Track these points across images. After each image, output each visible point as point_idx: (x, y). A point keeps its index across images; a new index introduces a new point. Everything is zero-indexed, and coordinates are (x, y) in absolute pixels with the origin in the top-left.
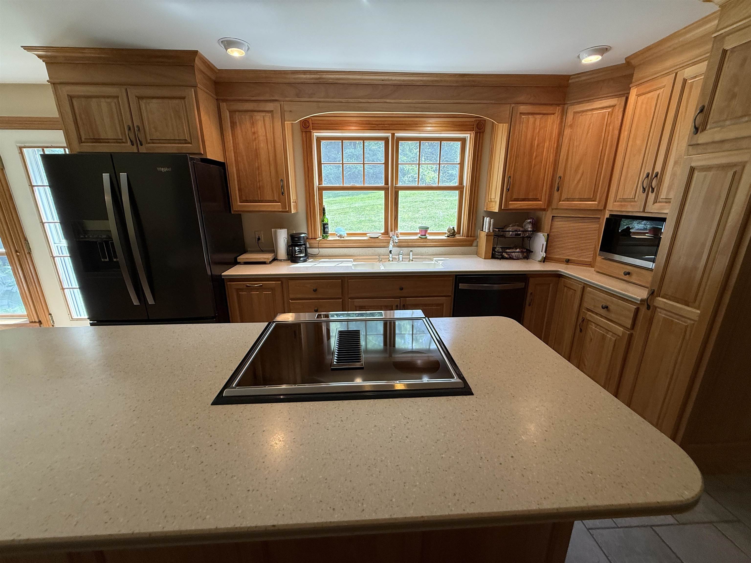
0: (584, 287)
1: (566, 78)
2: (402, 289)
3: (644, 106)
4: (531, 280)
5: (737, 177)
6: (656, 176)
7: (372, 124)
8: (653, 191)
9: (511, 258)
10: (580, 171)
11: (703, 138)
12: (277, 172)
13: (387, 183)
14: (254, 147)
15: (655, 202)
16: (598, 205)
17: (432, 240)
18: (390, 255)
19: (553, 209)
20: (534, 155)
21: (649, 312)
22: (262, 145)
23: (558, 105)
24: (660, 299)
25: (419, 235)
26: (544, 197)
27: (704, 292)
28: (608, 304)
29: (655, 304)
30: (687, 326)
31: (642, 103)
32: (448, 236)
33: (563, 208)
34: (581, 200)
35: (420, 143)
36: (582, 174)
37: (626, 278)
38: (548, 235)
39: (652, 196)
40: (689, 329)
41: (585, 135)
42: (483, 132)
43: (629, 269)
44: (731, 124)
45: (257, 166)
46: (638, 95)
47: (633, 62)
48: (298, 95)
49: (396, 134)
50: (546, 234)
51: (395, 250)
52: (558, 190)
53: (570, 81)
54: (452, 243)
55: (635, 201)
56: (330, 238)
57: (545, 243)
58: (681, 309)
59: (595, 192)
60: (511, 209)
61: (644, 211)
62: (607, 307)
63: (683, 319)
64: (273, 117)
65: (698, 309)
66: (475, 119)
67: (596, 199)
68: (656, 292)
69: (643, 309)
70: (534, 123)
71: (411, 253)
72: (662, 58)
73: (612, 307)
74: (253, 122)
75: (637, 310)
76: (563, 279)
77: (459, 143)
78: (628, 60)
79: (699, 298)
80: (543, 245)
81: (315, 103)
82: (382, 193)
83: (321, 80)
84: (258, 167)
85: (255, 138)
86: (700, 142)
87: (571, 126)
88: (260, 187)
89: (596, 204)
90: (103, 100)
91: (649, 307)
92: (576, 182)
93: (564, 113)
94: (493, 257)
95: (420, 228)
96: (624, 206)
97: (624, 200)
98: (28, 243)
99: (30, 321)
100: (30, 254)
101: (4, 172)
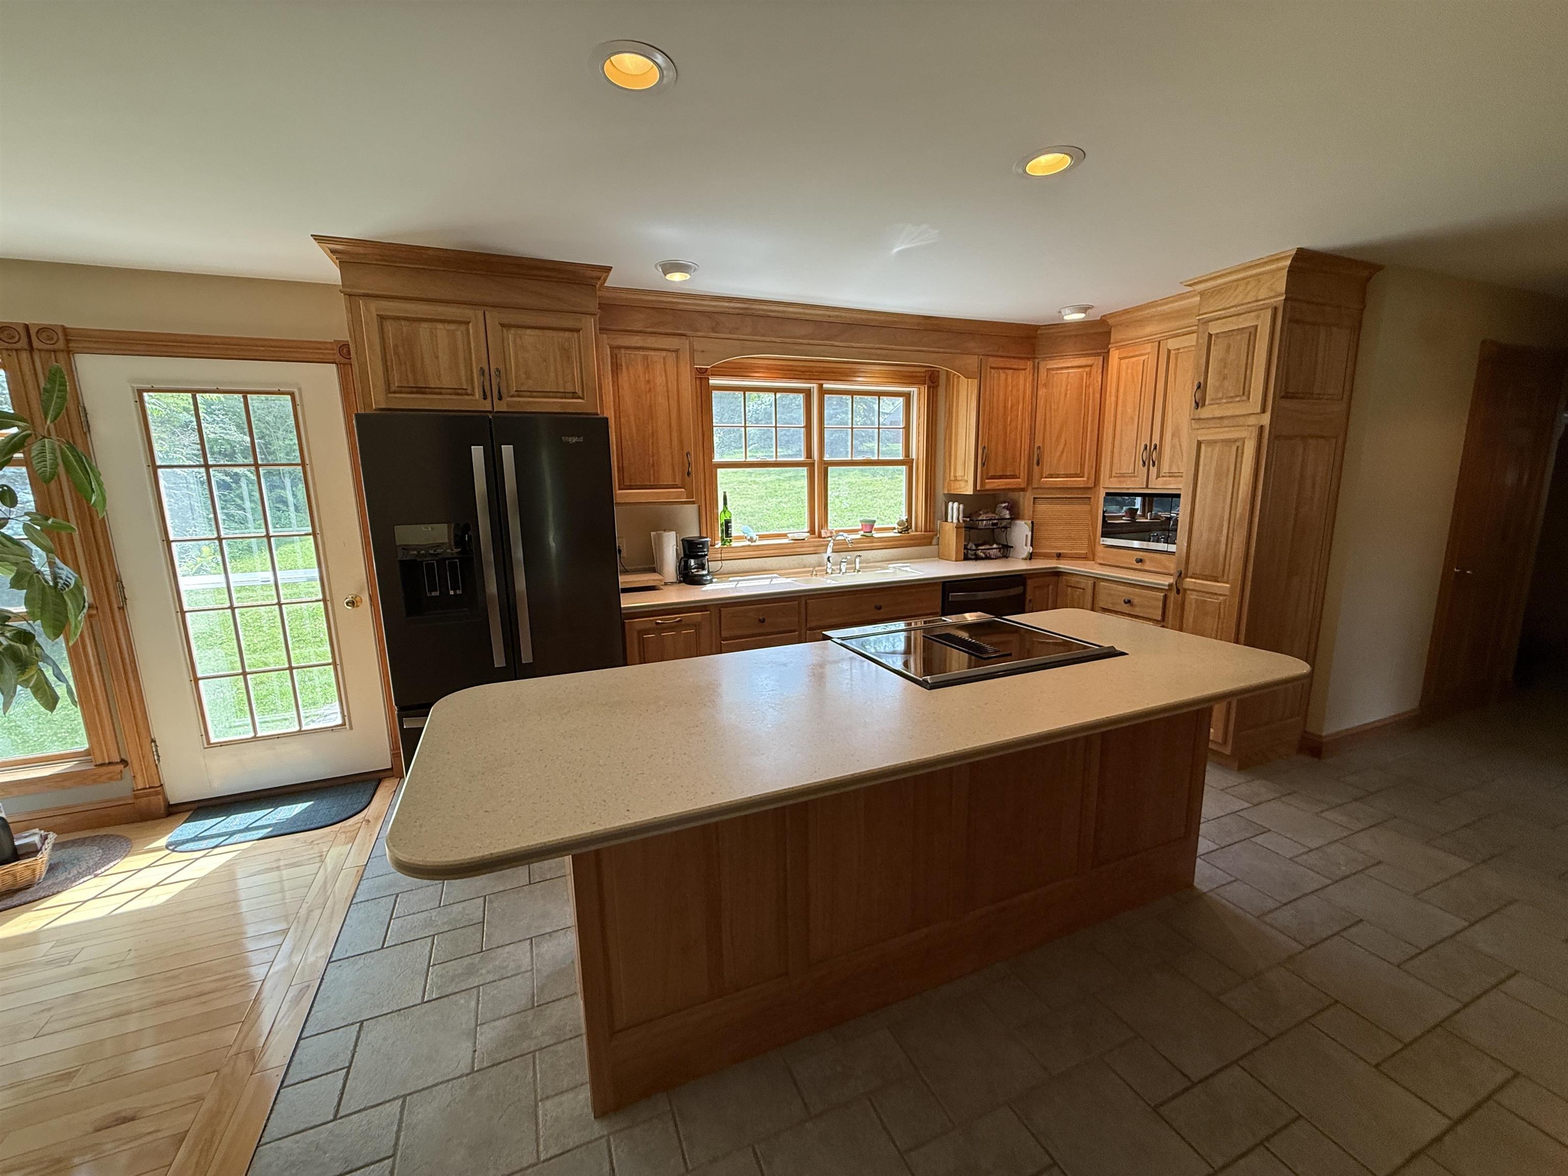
0: (1095, 583)
1: (1036, 328)
2: (879, 608)
3: (1129, 371)
4: (1029, 582)
5: (1240, 451)
6: (1155, 448)
7: (796, 371)
8: (1154, 465)
9: (988, 558)
10: (1063, 441)
11: (1205, 413)
12: (681, 442)
13: (809, 454)
14: (648, 402)
15: (1158, 477)
16: (1087, 482)
17: (881, 539)
18: (829, 565)
19: (1033, 489)
20: (1009, 419)
21: (1180, 597)
22: (661, 400)
23: (1029, 359)
24: (1188, 580)
25: (862, 533)
26: (1023, 474)
27: (1230, 565)
28: (1131, 597)
29: (1186, 587)
30: (1220, 603)
31: (1127, 368)
32: (899, 532)
33: (1046, 486)
34: (1067, 476)
35: (852, 398)
36: (1065, 444)
37: (1139, 566)
38: (1032, 523)
39: (1153, 470)
40: (1222, 606)
41: (1062, 397)
42: (938, 386)
43: (1140, 555)
44: (1227, 402)
45: (650, 432)
46: (1121, 359)
47: (1110, 321)
48: (714, 330)
49: (824, 386)
50: (1030, 522)
51: (834, 557)
52: (1038, 464)
53: (1039, 332)
54: (907, 542)
55: (1135, 477)
56: (734, 544)
57: (1030, 534)
58: (1212, 586)
59: (1082, 466)
60: (988, 490)
61: (1147, 487)
62: (1129, 602)
63: (1215, 597)
64: (677, 357)
65: (1227, 583)
66: (927, 369)
67: (1084, 474)
68: (1183, 572)
69: (1172, 595)
70: (1006, 379)
71: (858, 560)
72: (1141, 322)
73: (1136, 601)
74: (648, 365)
75: (1165, 597)
76: (1065, 577)
77: (900, 401)
78: (1103, 318)
79: (1226, 571)
80: (1027, 536)
81: (738, 341)
82: (804, 471)
83: (749, 311)
84: (653, 433)
85: (650, 389)
86: (1202, 417)
87: (1045, 385)
88: (653, 465)
89: (1084, 481)
90: (440, 326)
91: (1178, 592)
92: (1058, 454)
93: (1036, 369)
94: (966, 558)
95: (861, 521)
96: (1123, 482)
97: (1123, 476)
98: (123, 588)
99: (98, 763)
100: (124, 612)
101: (89, 439)
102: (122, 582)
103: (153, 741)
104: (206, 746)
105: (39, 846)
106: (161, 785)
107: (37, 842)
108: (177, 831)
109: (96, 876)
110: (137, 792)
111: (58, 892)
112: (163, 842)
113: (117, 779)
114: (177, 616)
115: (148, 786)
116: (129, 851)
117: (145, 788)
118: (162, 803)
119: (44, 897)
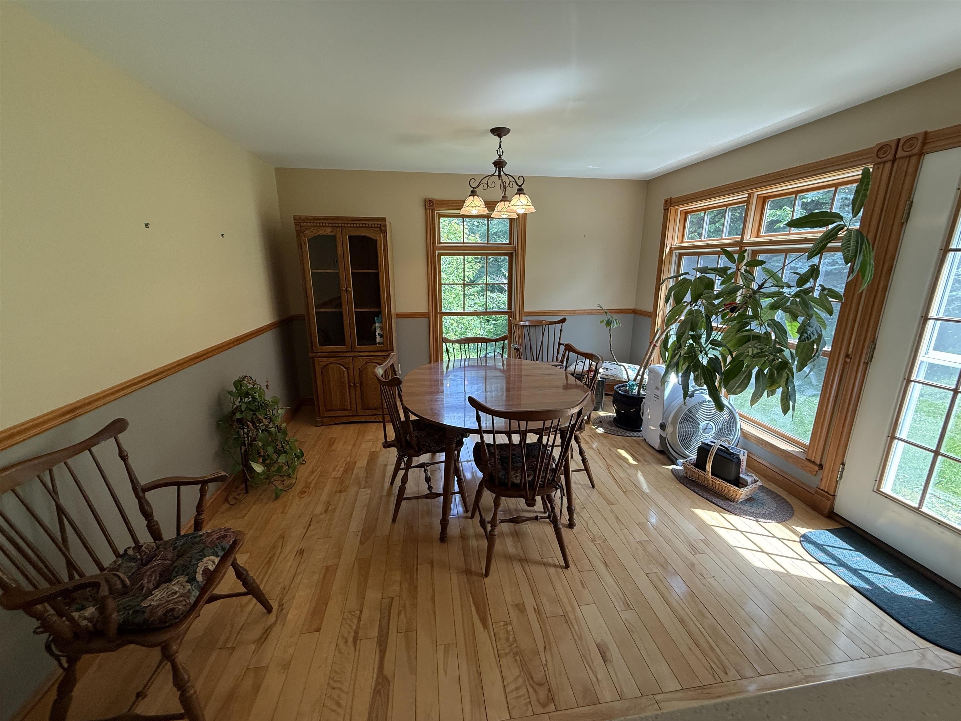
98: (875, 348)
99: (808, 458)
100: (867, 366)
101: (903, 229)
102: (875, 344)
103: (843, 464)
104: (875, 490)
105: (748, 484)
106: (834, 496)
107: (748, 481)
108: (818, 532)
109: (757, 521)
110: (818, 489)
111: (736, 515)
112: (803, 531)
113: (813, 474)
114: (903, 382)
115: (826, 491)
116: (784, 521)
117: (824, 491)
118: (828, 507)
119: (730, 512)
